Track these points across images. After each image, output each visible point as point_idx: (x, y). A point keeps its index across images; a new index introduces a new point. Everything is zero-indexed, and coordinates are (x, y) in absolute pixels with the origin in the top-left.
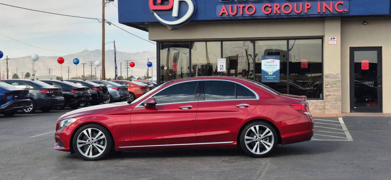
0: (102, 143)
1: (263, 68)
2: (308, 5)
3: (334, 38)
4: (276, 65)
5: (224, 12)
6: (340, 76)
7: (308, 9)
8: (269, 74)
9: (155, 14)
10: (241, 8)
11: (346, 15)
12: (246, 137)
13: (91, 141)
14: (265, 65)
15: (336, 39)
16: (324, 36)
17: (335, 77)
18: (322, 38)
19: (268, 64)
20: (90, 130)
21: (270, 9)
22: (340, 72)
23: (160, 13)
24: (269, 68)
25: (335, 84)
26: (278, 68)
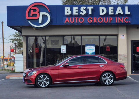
0: (47, 81)
1: (86, 51)
2: (111, 19)
3: (123, 36)
4: (93, 49)
5: (67, 21)
6: (127, 55)
7: (111, 21)
8: (90, 54)
9: (29, 21)
10: (77, 19)
11: (130, 24)
12: (103, 78)
13: (43, 80)
14: (87, 49)
15: (124, 36)
16: (118, 34)
17: (124, 55)
18: (117, 35)
19: (89, 49)
20: (43, 76)
21: (92, 20)
22: (126, 53)
23: (32, 21)
24: (89, 51)
25: (124, 59)
26: (94, 51)
